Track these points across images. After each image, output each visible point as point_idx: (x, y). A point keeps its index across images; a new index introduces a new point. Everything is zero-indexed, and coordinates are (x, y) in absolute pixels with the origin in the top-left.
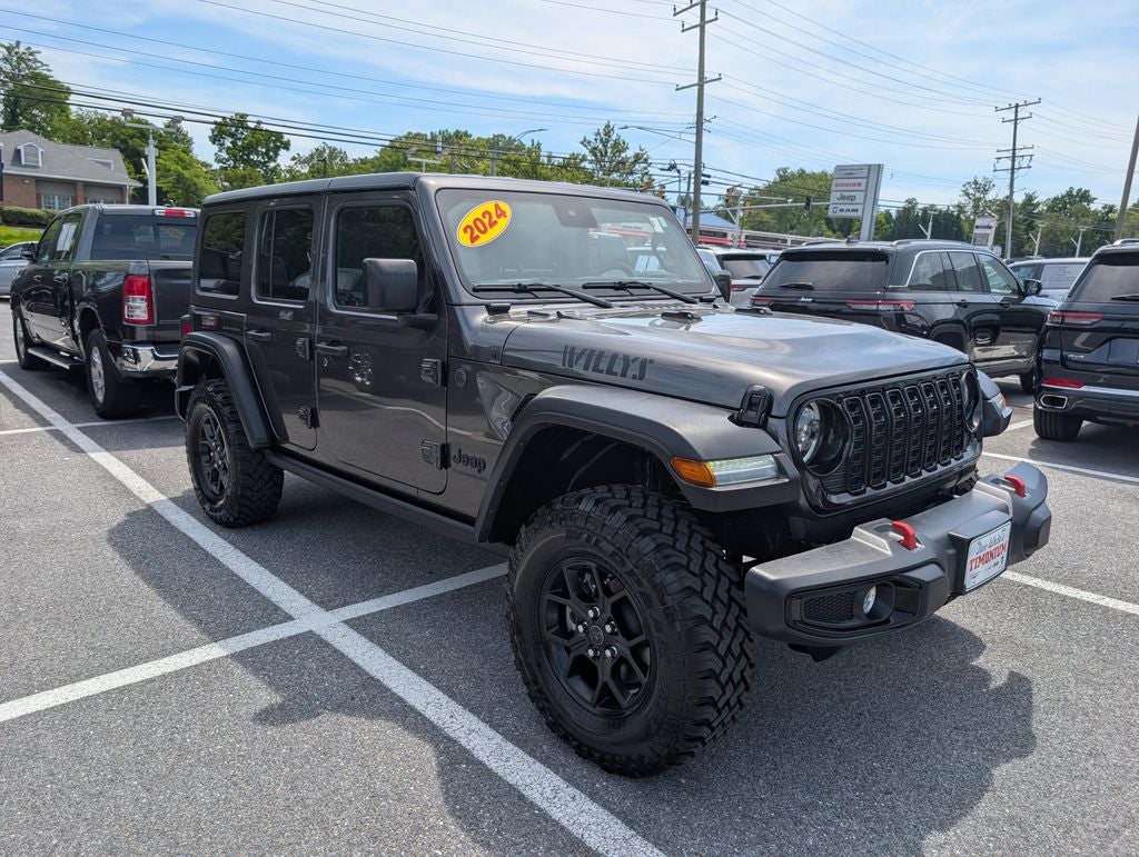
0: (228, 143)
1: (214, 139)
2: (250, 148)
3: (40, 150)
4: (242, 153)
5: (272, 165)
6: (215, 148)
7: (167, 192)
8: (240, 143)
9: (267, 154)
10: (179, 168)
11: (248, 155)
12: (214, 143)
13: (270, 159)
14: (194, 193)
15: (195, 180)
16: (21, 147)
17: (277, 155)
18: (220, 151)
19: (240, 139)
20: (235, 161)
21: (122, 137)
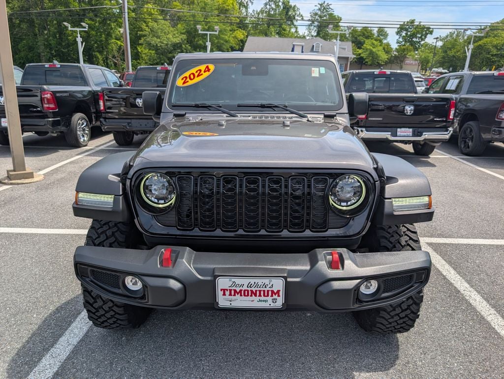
0: (404, 34)
1: (398, 33)
2: (414, 35)
3: (321, 45)
4: (409, 39)
5: (423, 42)
6: (398, 37)
7: (365, 59)
8: (409, 33)
9: (421, 37)
10: (371, 47)
11: (412, 39)
12: (397, 34)
13: (422, 40)
14: (376, 58)
15: (377, 52)
16: (314, 44)
17: (426, 37)
18: (399, 38)
19: (410, 31)
20: (406, 42)
21: (355, 36)
